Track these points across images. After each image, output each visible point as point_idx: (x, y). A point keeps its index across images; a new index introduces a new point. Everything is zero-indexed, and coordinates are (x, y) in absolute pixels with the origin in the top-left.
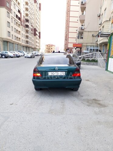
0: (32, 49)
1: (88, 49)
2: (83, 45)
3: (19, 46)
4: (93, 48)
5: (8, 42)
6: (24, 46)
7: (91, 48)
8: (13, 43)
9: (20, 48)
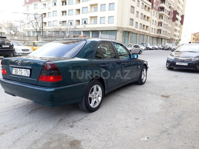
3: (146, 37)
5: (130, 32)
6: (153, 37)
9: (147, 39)
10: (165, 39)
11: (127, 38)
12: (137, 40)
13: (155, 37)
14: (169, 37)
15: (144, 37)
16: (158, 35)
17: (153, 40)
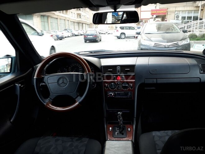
0: (87, 26)
1: (178, 17)
2: (169, 10)
3: (67, 22)
4: (186, 15)
5: (49, 16)
6: (74, 22)
7: (184, 15)
8: (57, 18)
9: (69, 24)
10: (85, 24)
11: (46, 24)
12: (59, 26)
13: (76, 22)
14: (89, 22)
15: (65, 23)
16: (79, 19)
17: (74, 25)
